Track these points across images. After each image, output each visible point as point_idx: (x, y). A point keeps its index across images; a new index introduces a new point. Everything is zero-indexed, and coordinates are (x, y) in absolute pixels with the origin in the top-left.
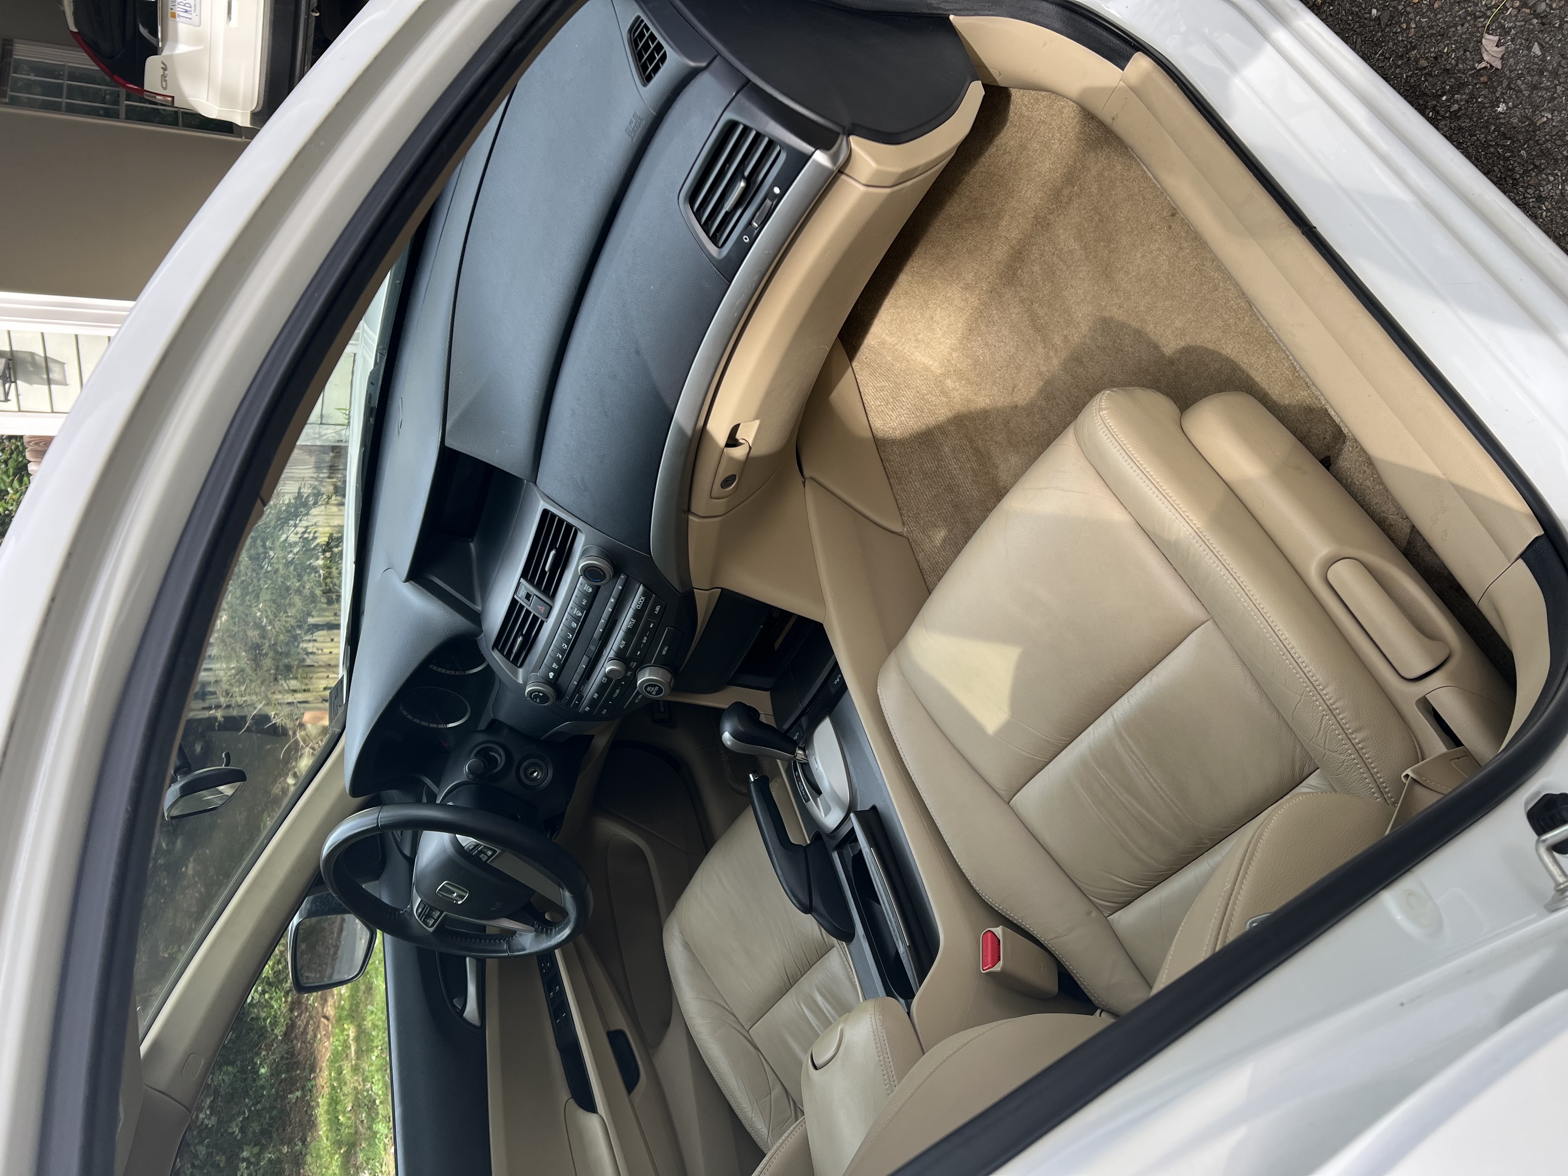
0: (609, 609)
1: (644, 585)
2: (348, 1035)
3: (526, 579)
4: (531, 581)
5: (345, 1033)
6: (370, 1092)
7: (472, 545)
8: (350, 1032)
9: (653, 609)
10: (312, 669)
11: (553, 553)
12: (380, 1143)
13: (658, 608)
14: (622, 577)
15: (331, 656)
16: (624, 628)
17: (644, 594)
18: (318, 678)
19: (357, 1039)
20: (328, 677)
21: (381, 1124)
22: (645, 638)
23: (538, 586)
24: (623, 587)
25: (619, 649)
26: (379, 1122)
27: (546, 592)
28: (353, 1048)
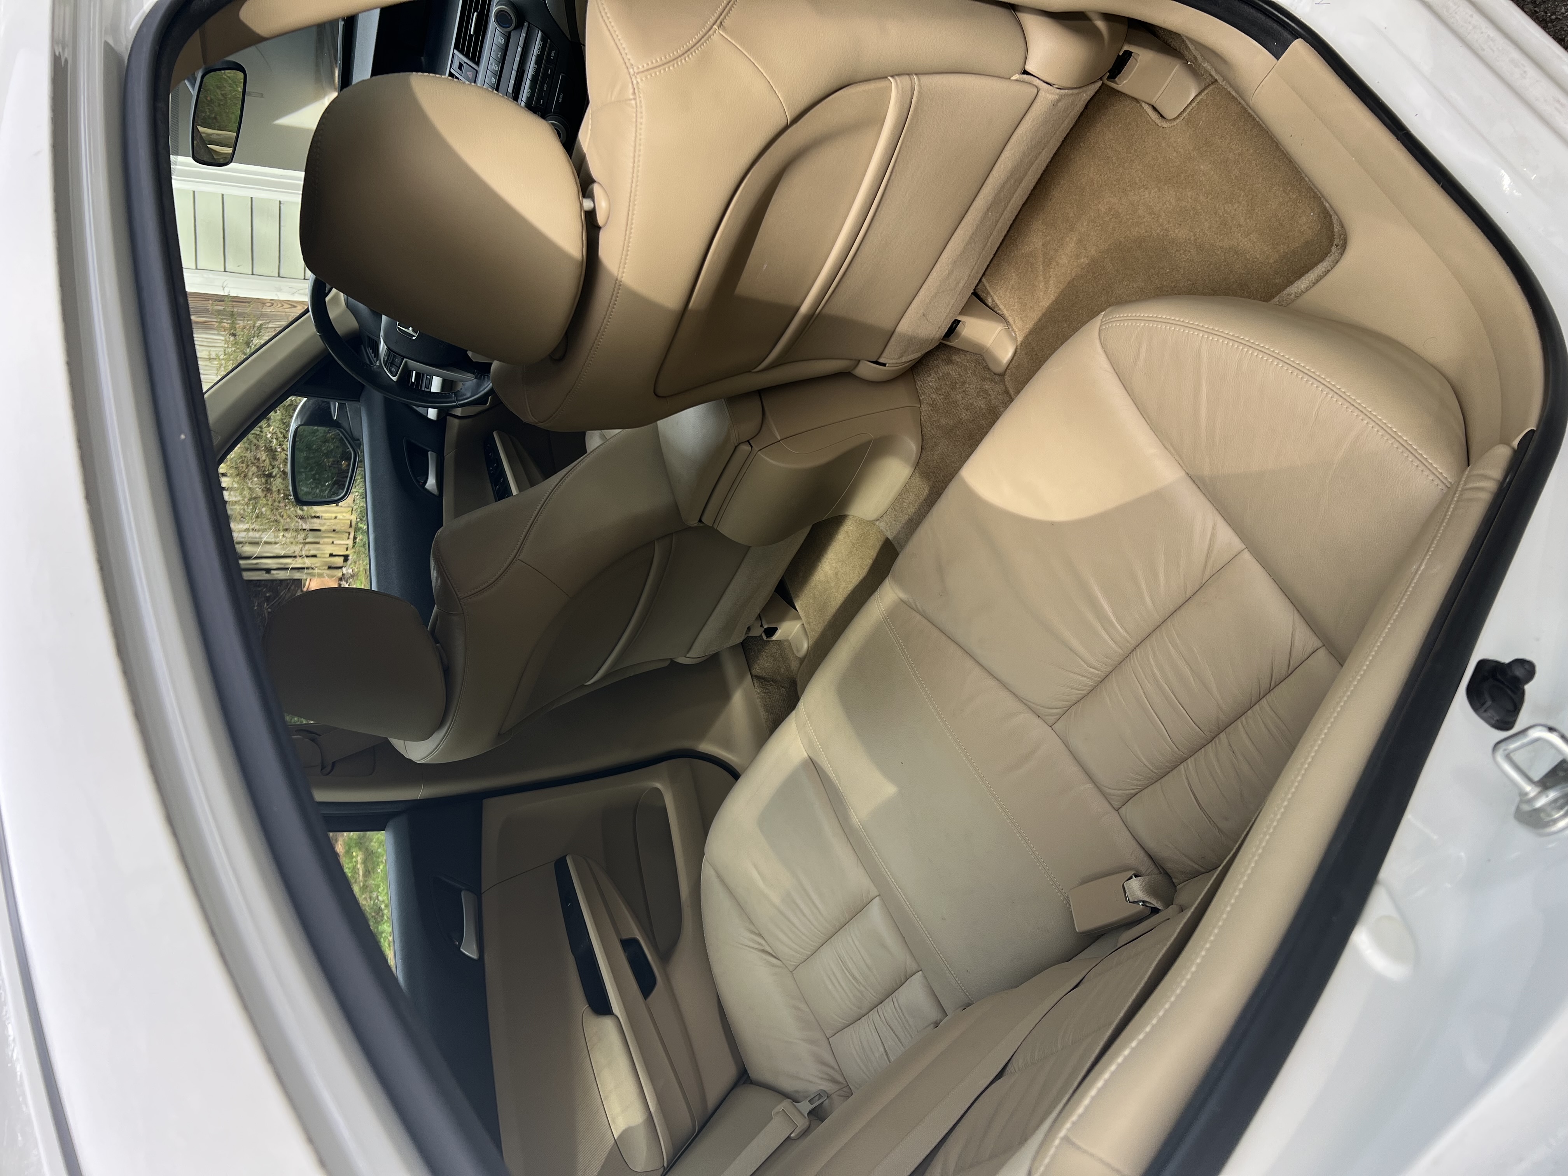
0: (518, 59)
1: (542, 31)
2: (356, 862)
3: (458, 50)
4: (461, 52)
5: (354, 860)
6: (376, 901)
7: (422, 58)
8: (359, 858)
9: (549, 55)
10: (318, 533)
11: (476, 14)
12: (385, 941)
13: (553, 54)
14: (525, 24)
15: (336, 521)
16: (530, 77)
17: (542, 39)
18: (324, 544)
19: (365, 862)
20: (333, 543)
21: (385, 924)
22: (546, 85)
23: (467, 56)
24: (527, 34)
25: (528, 97)
26: (384, 923)
27: (472, 59)
28: (361, 873)
